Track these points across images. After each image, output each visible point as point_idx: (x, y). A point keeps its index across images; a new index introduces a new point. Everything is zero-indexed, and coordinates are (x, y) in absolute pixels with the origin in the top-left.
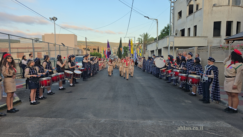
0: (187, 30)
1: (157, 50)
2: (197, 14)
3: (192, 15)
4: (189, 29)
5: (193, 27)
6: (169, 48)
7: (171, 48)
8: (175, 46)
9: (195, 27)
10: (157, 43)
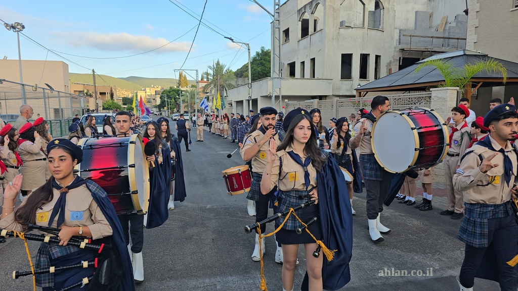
0: (299, 64)
1: (251, 102)
2: (314, 38)
3: (307, 40)
4: (303, 63)
5: (310, 60)
6: (273, 98)
9: (313, 60)
10: (250, 87)
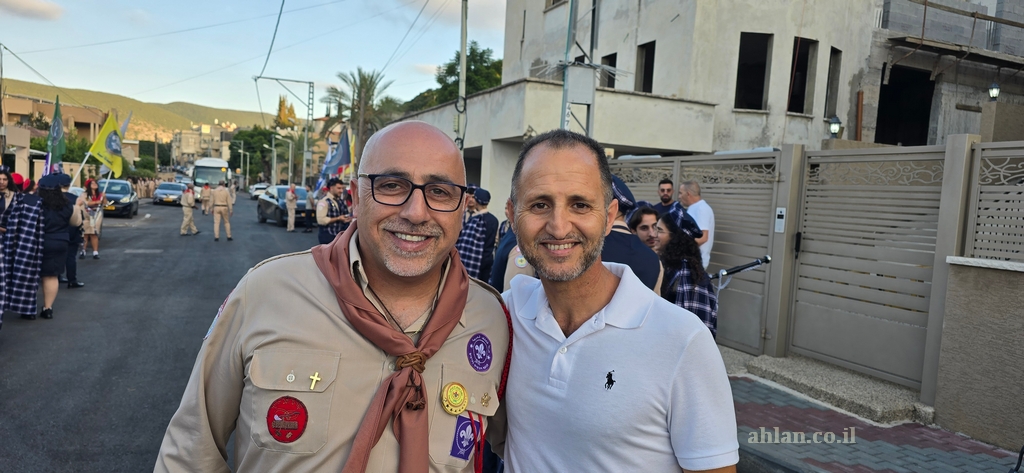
4: (611, 59)
5: (635, 48)
9: (648, 48)
10: (462, 109)
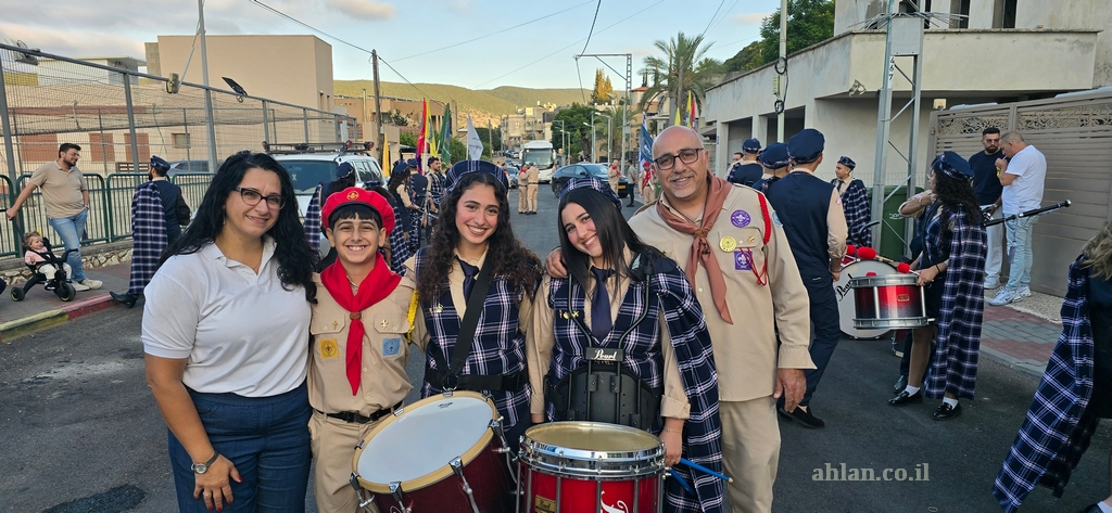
1: (781, 119)
6: (886, 104)
7: (900, 99)
8: (926, 85)
10: (782, 70)
